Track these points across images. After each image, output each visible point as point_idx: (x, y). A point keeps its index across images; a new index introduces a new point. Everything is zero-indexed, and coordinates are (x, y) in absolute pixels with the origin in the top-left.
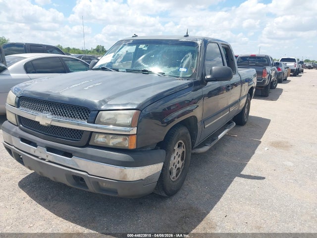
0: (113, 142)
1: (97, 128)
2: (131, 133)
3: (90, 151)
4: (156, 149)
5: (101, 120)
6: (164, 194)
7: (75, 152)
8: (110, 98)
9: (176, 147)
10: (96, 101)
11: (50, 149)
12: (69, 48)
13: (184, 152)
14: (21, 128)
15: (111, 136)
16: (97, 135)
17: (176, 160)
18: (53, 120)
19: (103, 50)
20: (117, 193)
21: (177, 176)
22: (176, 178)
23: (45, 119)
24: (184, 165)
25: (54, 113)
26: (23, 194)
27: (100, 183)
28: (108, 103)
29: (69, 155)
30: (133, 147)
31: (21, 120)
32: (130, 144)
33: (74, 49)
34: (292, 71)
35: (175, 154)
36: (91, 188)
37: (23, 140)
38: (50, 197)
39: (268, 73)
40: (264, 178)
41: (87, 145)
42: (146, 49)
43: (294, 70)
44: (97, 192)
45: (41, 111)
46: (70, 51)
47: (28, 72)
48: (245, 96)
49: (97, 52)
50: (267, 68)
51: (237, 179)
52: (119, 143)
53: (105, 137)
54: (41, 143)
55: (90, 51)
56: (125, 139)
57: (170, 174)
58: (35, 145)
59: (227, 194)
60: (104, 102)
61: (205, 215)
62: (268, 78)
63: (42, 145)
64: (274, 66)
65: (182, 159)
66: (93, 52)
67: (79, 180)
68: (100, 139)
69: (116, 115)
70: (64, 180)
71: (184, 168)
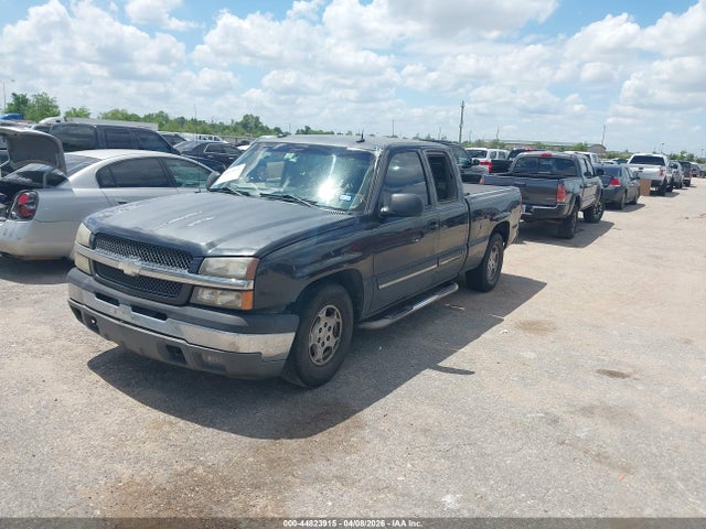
0: (222, 300)
1: (200, 280)
2: (245, 288)
3: (190, 311)
4: (284, 313)
5: (207, 269)
6: (301, 384)
7: (171, 312)
8: (221, 241)
9: (322, 314)
10: (203, 244)
11: (137, 308)
12: (183, 118)
13: (338, 323)
14: (96, 279)
15: (219, 292)
16: (201, 290)
17: (323, 334)
18: (143, 268)
19: (256, 126)
20: (224, 370)
21: (324, 359)
22: (323, 362)
23: (131, 266)
24: (340, 345)
25: (145, 258)
26: (95, 376)
27: (203, 356)
28: (218, 247)
29: (162, 316)
30: (248, 307)
31: (98, 267)
32: (245, 303)
33: (194, 121)
34: (654, 183)
35: (322, 325)
36: (191, 363)
37: (100, 296)
38: (133, 382)
39: (568, 193)
40: (473, 373)
41: (187, 303)
42: (294, 160)
43: (660, 182)
44: (199, 368)
45: (126, 254)
46: (186, 127)
47: (102, 186)
48: (484, 239)
49: (243, 130)
50: (565, 183)
51: (428, 372)
52: (231, 302)
53: (212, 294)
54: (126, 300)
55: (228, 127)
56: (238, 297)
57: (313, 355)
58: (116, 302)
59: (401, 390)
60: (212, 245)
61: (355, 412)
62: (571, 202)
63: (126, 303)
64: (594, 176)
65: (336, 335)
66: (235, 130)
67: (175, 351)
68: (205, 296)
69: (228, 263)
70: (155, 354)
71: (338, 349)
